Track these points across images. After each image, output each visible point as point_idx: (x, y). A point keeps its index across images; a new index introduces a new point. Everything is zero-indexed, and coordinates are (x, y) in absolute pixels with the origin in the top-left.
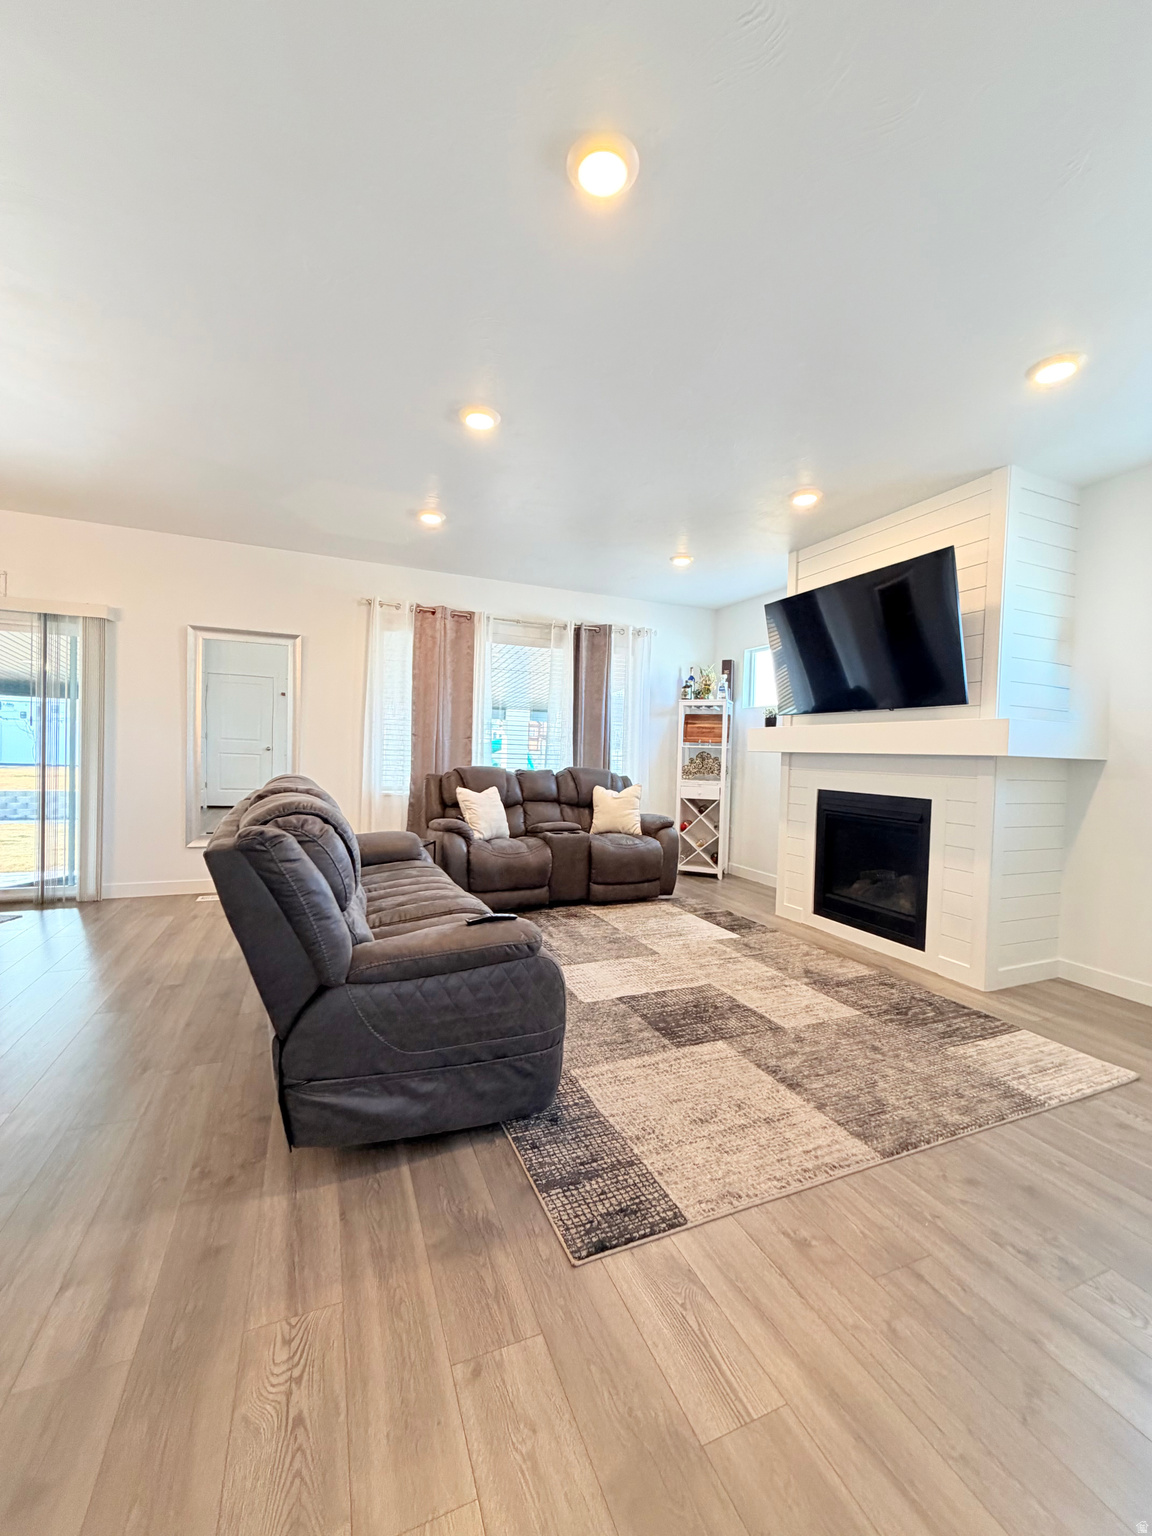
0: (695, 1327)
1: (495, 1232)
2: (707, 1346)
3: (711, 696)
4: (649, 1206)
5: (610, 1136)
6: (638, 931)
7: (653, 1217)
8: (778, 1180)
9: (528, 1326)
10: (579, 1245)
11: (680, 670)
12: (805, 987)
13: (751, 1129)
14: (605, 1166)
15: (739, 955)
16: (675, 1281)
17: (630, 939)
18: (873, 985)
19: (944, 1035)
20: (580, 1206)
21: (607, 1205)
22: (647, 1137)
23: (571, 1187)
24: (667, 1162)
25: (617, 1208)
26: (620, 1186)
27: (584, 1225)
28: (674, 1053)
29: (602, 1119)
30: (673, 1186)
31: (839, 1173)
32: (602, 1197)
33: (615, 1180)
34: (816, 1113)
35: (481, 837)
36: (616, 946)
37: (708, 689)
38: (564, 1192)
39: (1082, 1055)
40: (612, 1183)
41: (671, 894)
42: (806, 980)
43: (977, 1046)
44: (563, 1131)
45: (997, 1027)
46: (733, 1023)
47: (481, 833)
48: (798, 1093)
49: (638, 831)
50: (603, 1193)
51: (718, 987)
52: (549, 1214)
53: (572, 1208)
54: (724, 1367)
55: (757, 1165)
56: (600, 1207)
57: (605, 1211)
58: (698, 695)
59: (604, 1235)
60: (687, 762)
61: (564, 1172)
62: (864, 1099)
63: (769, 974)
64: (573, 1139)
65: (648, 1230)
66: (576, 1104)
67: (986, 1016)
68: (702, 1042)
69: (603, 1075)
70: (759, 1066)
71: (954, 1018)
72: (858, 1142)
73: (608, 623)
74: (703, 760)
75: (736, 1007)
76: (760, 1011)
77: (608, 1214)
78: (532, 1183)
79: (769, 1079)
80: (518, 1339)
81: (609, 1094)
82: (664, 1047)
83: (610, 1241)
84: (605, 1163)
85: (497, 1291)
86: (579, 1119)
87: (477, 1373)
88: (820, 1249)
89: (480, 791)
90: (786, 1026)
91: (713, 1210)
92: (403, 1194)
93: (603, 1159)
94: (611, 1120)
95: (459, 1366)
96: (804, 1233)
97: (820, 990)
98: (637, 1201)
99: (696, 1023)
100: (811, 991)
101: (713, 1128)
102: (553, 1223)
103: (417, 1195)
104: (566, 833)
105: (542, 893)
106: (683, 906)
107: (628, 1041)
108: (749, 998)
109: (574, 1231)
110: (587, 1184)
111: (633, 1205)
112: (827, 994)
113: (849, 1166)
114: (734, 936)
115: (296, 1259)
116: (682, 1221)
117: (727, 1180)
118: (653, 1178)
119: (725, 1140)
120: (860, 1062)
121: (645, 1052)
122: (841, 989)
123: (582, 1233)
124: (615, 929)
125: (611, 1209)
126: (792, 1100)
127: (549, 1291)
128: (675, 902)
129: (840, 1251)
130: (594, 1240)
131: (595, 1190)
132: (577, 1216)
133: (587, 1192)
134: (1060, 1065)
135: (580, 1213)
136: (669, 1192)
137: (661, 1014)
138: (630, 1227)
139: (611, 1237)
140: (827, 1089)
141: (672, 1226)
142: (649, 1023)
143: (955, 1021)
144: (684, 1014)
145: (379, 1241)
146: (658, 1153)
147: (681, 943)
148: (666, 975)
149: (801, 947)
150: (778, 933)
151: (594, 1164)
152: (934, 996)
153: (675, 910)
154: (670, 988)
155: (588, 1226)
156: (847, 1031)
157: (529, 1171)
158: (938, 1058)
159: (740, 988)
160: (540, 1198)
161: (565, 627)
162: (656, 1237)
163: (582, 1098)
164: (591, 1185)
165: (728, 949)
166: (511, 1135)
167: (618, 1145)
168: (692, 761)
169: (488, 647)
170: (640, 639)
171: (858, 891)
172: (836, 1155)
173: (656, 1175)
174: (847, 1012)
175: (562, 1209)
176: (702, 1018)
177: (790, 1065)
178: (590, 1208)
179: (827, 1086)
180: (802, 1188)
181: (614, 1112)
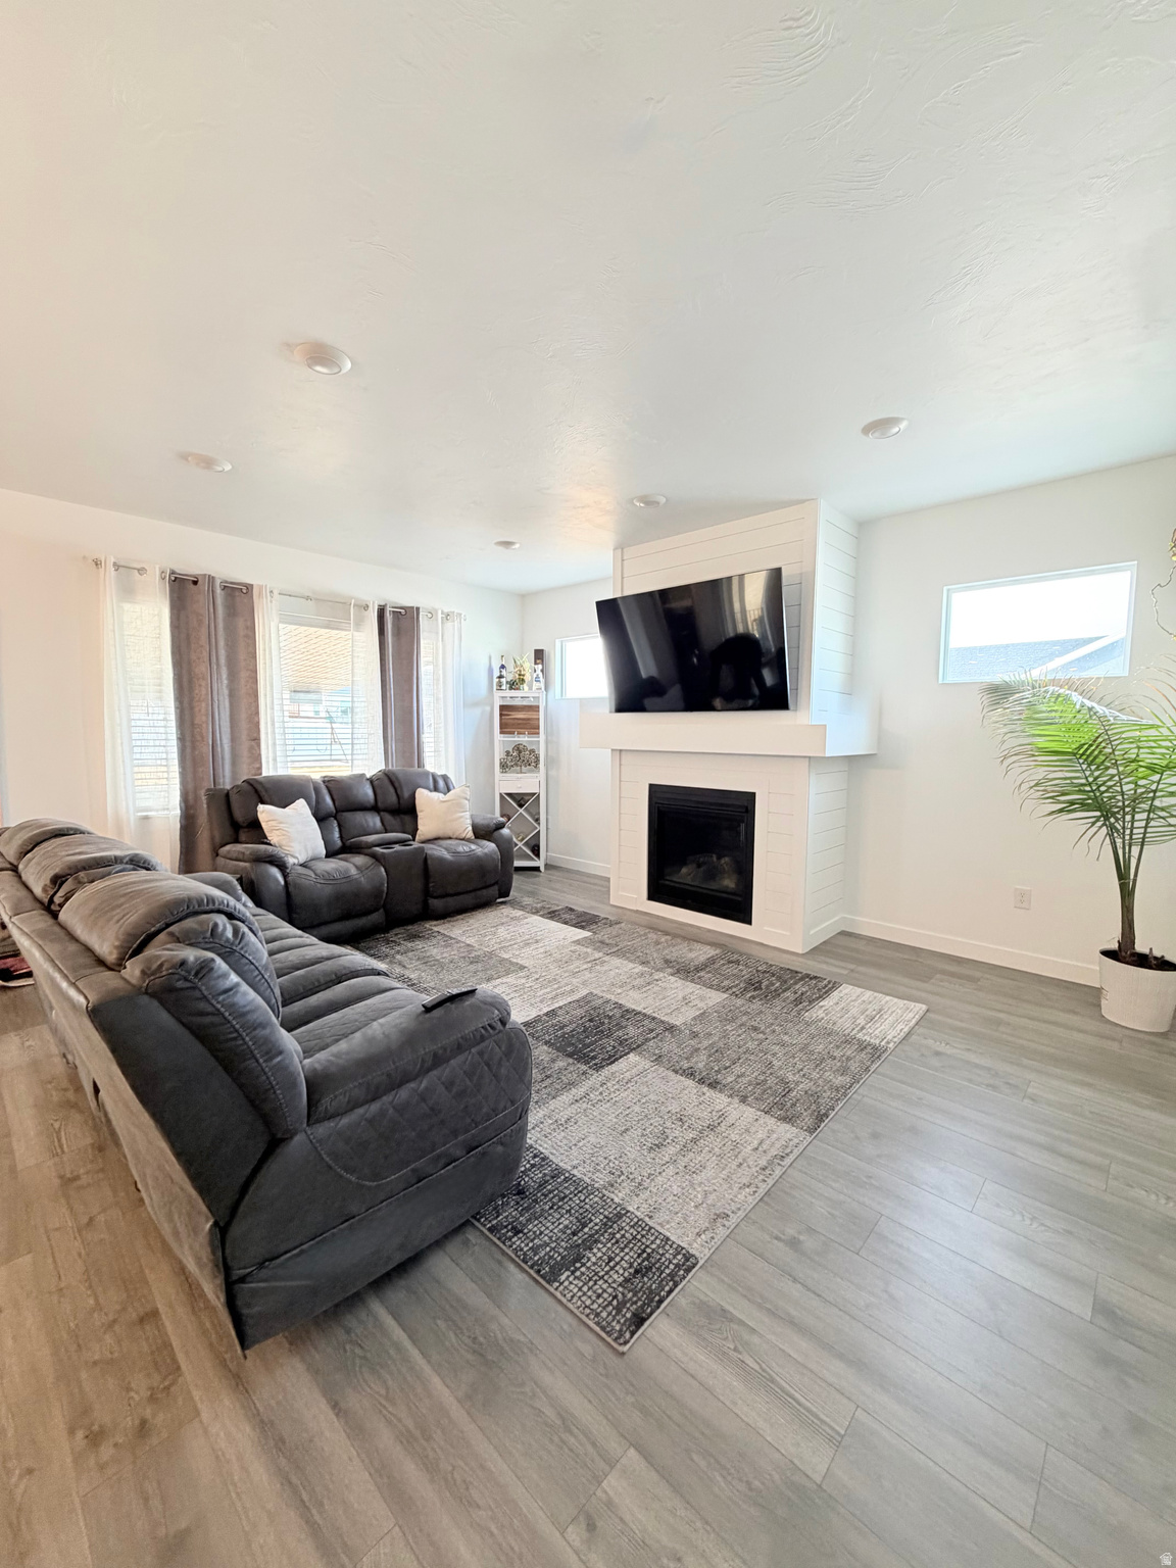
0: (757, 1367)
1: (526, 1351)
2: (773, 1381)
3: (525, 686)
4: (659, 1257)
5: (584, 1192)
6: (492, 944)
7: (668, 1267)
8: (748, 1187)
9: (614, 1445)
10: (618, 1328)
11: (490, 658)
12: (673, 979)
13: (702, 1141)
14: (597, 1228)
15: (601, 954)
16: (718, 1327)
17: (491, 955)
18: (723, 964)
19: (798, 1001)
20: (595, 1284)
21: (621, 1272)
22: (619, 1181)
23: (578, 1265)
24: (650, 1201)
25: (632, 1270)
26: (622, 1246)
27: (610, 1303)
28: (596, 1078)
29: (567, 1175)
30: (668, 1226)
31: (787, 1161)
32: (612, 1264)
33: (613, 1241)
34: (743, 1107)
35: (296, 861)
36: (479, 966)
37: (523, 680)
38: (573, 1273)
39: (888, 998)
40: (613, 1244)
41: (508, 896)
42: (670, 970)
43: (822, 1007)
44: (536, 1201)
45: (826, 986)
46: (632, 1031)
47: (296, 858)
48: (721, 1091)
49: (470, 835)
50: (611, 1259)
51: (601, 994)
52: (570, 1305)
53: (589, 1289)
54: (797, 1395)
55: (725, 1177)
56: (615, 1276)
57: (622, 1278)
58: (513, 685)
59: (635, 1306)
60: (503, 755)
61: (561, 1250)
62: (771, 1081)
63: (636, 970)
64: (551, 1208)
65: (671, 1283)
66: (533, 1166)
67: (815, 977)
68: (617, 1060)
69: (542, 1123)
70: (676, 1072)
71: (796, 983)
72: (787, 1126)
73: (415, 605)
74: (520, 752)
75: (627, 1013)
76: (648, 1012)
77: (627, 1280)
78: (535, 1275)
79: (690, 1083)
80: (612, 1464)
81: (559, 1144)
82: (584, 1073)
83: (644, 1312)
84: (596, 1224)
85: (563, 1420)
86: (546, 1182)
87: (591, 1527)
88: (809, 1243)
89: (284, 807)
90: (678, 1023)
91: (713, 1238)
92: (398, 1347)
93: (591, 1221)
94: (575, 1172)
95: (570, 1529)
96: (791, 1231)
97: (685, 979)
98: (645, 1255)
99: (600, 1039)
100: (680, 983)
101: (672, 1150)
102: (578, 1314)
103: (414, 1342)
104: (397, 846)
105: (377, 917)
106: (523, 908)
107: (548, 1077)
108: (633, 1000)
109: (604, 1314)
110: (590, 1255)
111: (643, 1261)
112: (692, 981)
113: (791, 1152)
114: (586, 934)
115: (305, 1497)
116: (694, 1261)
117: (709, 1202)
118: (647, 1225)
119: (686, 1159)
120: (751, 1045)
121: (569, 1084)
122: (702, 974)
123: (614, 1313)
124: (468, 945)
125: (626, 1274)
126: (720, 1100)
127: (614, 1393)
128: (515, 904)
129: (823, 1238)
130: (628, 1315)
131: (601, 1258)
132: (599, 1296)
133: (594, 1264)
134: (880, 1010)
135: (600, 1291)
136: (668, 1234)
137: (563, 1036)
138: (654, 1286)
139: (642, 1307)
140: (740, 1080)
141: (688, 1270)
142: (558, 1050)
143: (797, 987)
144: (584, 1031)
145: (400, 1420)
146: (637, 1195)
147: (542, 950)
148: (546, 991)
149: (649, 936)
150: (623, 925)
151: (586, 1230)
152: (771, 965)
153: (519, 913)
154: (557, 1005)
155: (615, 1302)
156: (728, 1016)
157: (526, 1263)
158: (801, 1027)
159: (620, 991)
160: (552, 1290)
161: (366, 607)
162: (680, 1287)
163: (535, 1156)
164: (594, 1255)
165: (589, 950)
166: (485, 1226)
167: (596, 1199)
168: (508, 753)
169: (273, 629)
170: (449, 624)
171: (686, 875)
172: (778, 1145)
173: (647, 1219)
174: (716, 998)
175: (580, 1294)
176: (602, 1032)
177: (700, 1062)
178: (606, 1281)
179: (739, 1076)
180: (769, 1186)
181: (575, 1162)
